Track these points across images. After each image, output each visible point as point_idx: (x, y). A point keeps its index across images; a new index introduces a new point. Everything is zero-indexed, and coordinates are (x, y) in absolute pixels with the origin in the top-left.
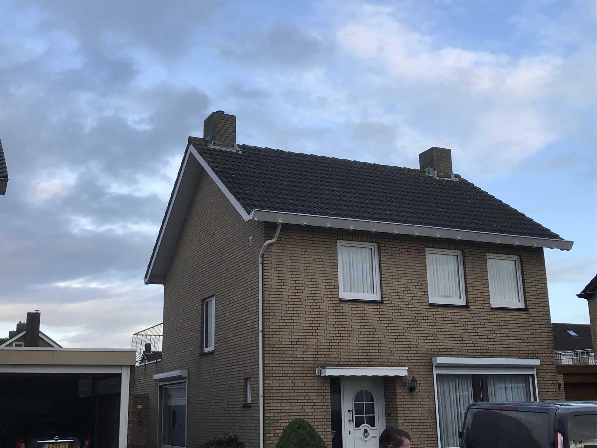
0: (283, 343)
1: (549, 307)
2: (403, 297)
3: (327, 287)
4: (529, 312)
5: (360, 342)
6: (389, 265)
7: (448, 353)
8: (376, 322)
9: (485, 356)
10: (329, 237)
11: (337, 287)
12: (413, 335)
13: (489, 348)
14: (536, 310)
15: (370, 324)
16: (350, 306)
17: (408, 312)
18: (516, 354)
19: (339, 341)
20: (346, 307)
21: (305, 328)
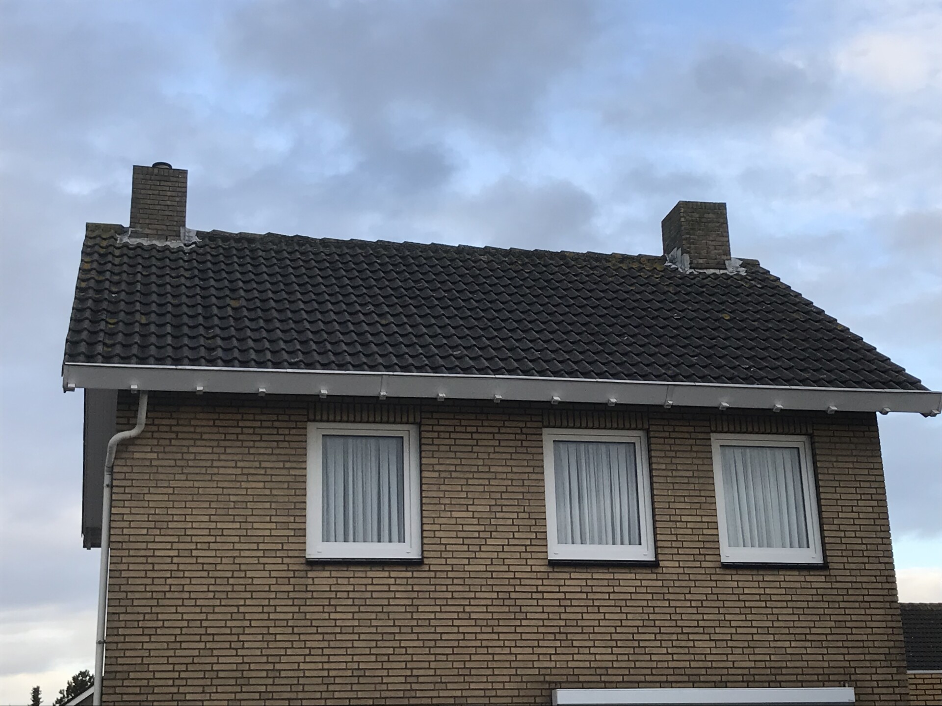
0: (151, 668)
1: (891, 556)
2: (477, 548)
3: (274, 533)
4: (833, 572)
5: (356, 658)
6: (443, 475)
7: (597, 678)
8: (403, 609)
9: (702, 684)
10: (286, 418)
11: (302, 533)
12: (502, 637)
13: (714, 665)
14: (853, 566)
15: (385, 616)
16: (334, 574)
17: (490, 582)
18: (794, 678)
19: (301, 659)
20: (322, 579)
21: (210, 631)
